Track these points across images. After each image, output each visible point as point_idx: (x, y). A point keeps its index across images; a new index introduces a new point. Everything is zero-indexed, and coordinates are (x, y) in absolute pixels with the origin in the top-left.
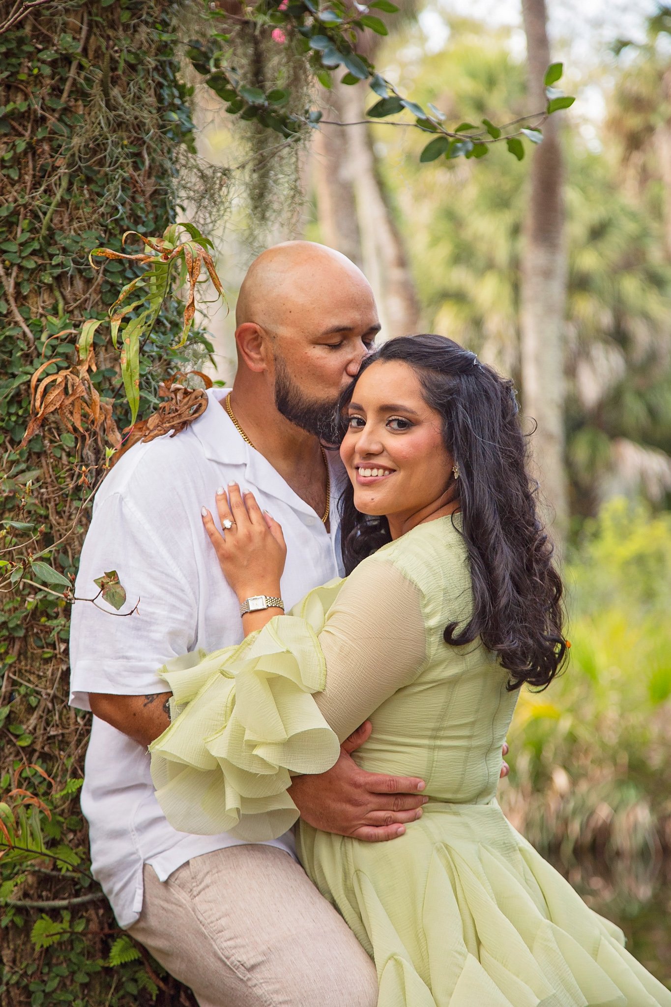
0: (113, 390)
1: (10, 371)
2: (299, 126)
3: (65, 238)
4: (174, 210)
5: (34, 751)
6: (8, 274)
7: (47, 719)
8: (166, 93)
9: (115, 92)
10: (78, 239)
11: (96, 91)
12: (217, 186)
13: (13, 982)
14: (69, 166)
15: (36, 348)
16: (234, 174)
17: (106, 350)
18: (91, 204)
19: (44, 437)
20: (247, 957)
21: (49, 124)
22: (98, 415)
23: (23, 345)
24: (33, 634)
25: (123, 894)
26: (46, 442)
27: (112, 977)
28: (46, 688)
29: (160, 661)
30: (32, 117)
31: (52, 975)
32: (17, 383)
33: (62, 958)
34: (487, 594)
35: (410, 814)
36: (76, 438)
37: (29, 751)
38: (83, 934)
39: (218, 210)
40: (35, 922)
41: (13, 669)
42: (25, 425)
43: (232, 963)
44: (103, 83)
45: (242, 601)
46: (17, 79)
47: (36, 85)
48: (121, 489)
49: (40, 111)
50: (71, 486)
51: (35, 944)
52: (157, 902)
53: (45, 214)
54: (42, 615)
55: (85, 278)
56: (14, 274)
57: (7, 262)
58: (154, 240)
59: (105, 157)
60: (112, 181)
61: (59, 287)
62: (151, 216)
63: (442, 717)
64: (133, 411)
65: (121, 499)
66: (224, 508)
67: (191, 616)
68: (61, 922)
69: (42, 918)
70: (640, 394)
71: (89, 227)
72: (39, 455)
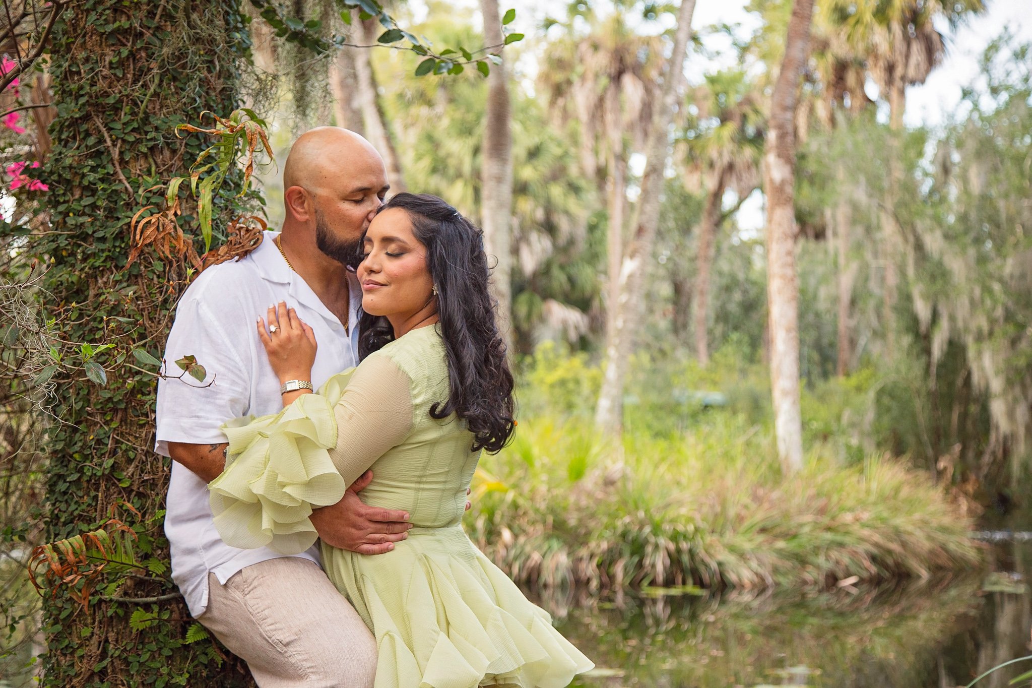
0: (191, 231)
1: (115, 215)
2: (329, 46)
3: (157, 120)
4: (236, 102)
5: (132, 490)
6: (114, 145)
7: (141, 468)
8: (231, 19)
9: (195, 16)
10: (166, 120)
11: (180, 15)
12: (269, 87)
13: (115, 655)
14: (160, 68)
15: (135, 199)
16: (281, 78)
17: (187, 202)
18: (176, 96)
19: (140, 264)
20: (284, 637)
21: (146, 37)
22: (182, 247)
23: (125, 197)
24: (132, 407)
25: (194, 594)
26: (142, 267)
27: (189, 652)
28: (141, 446)
29: (222, 420)
30: (133, 32)
31: (145, 650)
32: (120, 224)
33: (152, 638)
34: (458, 381)
35: (399, 536)
36: (164, 265)
37: (128, 491)
38: (168, 621)
39: (270, 104)
40: (132, 613)
41: (116, 432)
42: (126, 256)
43: (273, 641)
44: (186, 10)
45: (283, 384)
46: (122, 5)
47: (136, 10)
48: (198, 296)
49: (139, 28)
50: (160, 299)
51: (132, 628)
52: (218, 599)
53: (142, 102)
54: (138, 393)
55: (171, 149)
56: (119, 145)
57: (113, 137)
58: (223, 120)
59: (187, 62)
60: (192, 80)
61: (152, 156)
62: (220, 106)
63: (425, 468)
64: (207, 244)
65: (198, 304)
66: (273, 317)
67: (246, 389)
68: (152, 613)
69: (138, 610)
70: (562, 267)
71: (175, 112)
72: (136, 277)
